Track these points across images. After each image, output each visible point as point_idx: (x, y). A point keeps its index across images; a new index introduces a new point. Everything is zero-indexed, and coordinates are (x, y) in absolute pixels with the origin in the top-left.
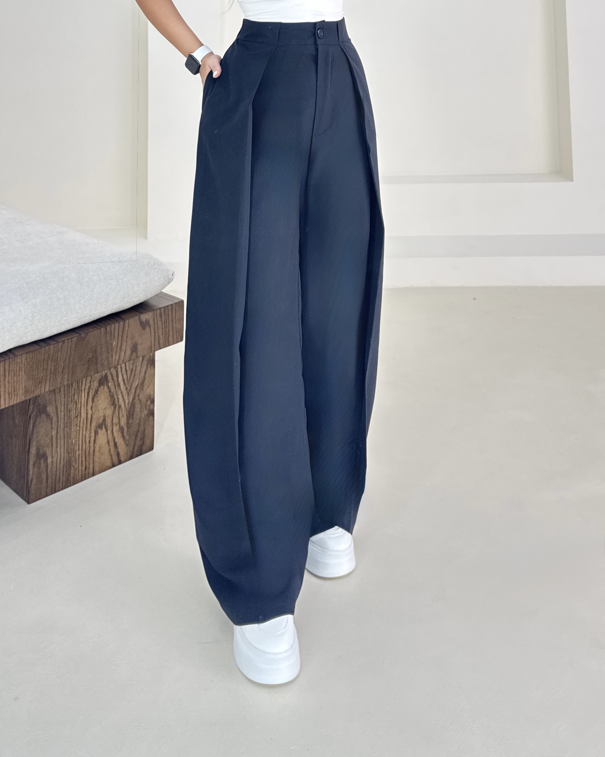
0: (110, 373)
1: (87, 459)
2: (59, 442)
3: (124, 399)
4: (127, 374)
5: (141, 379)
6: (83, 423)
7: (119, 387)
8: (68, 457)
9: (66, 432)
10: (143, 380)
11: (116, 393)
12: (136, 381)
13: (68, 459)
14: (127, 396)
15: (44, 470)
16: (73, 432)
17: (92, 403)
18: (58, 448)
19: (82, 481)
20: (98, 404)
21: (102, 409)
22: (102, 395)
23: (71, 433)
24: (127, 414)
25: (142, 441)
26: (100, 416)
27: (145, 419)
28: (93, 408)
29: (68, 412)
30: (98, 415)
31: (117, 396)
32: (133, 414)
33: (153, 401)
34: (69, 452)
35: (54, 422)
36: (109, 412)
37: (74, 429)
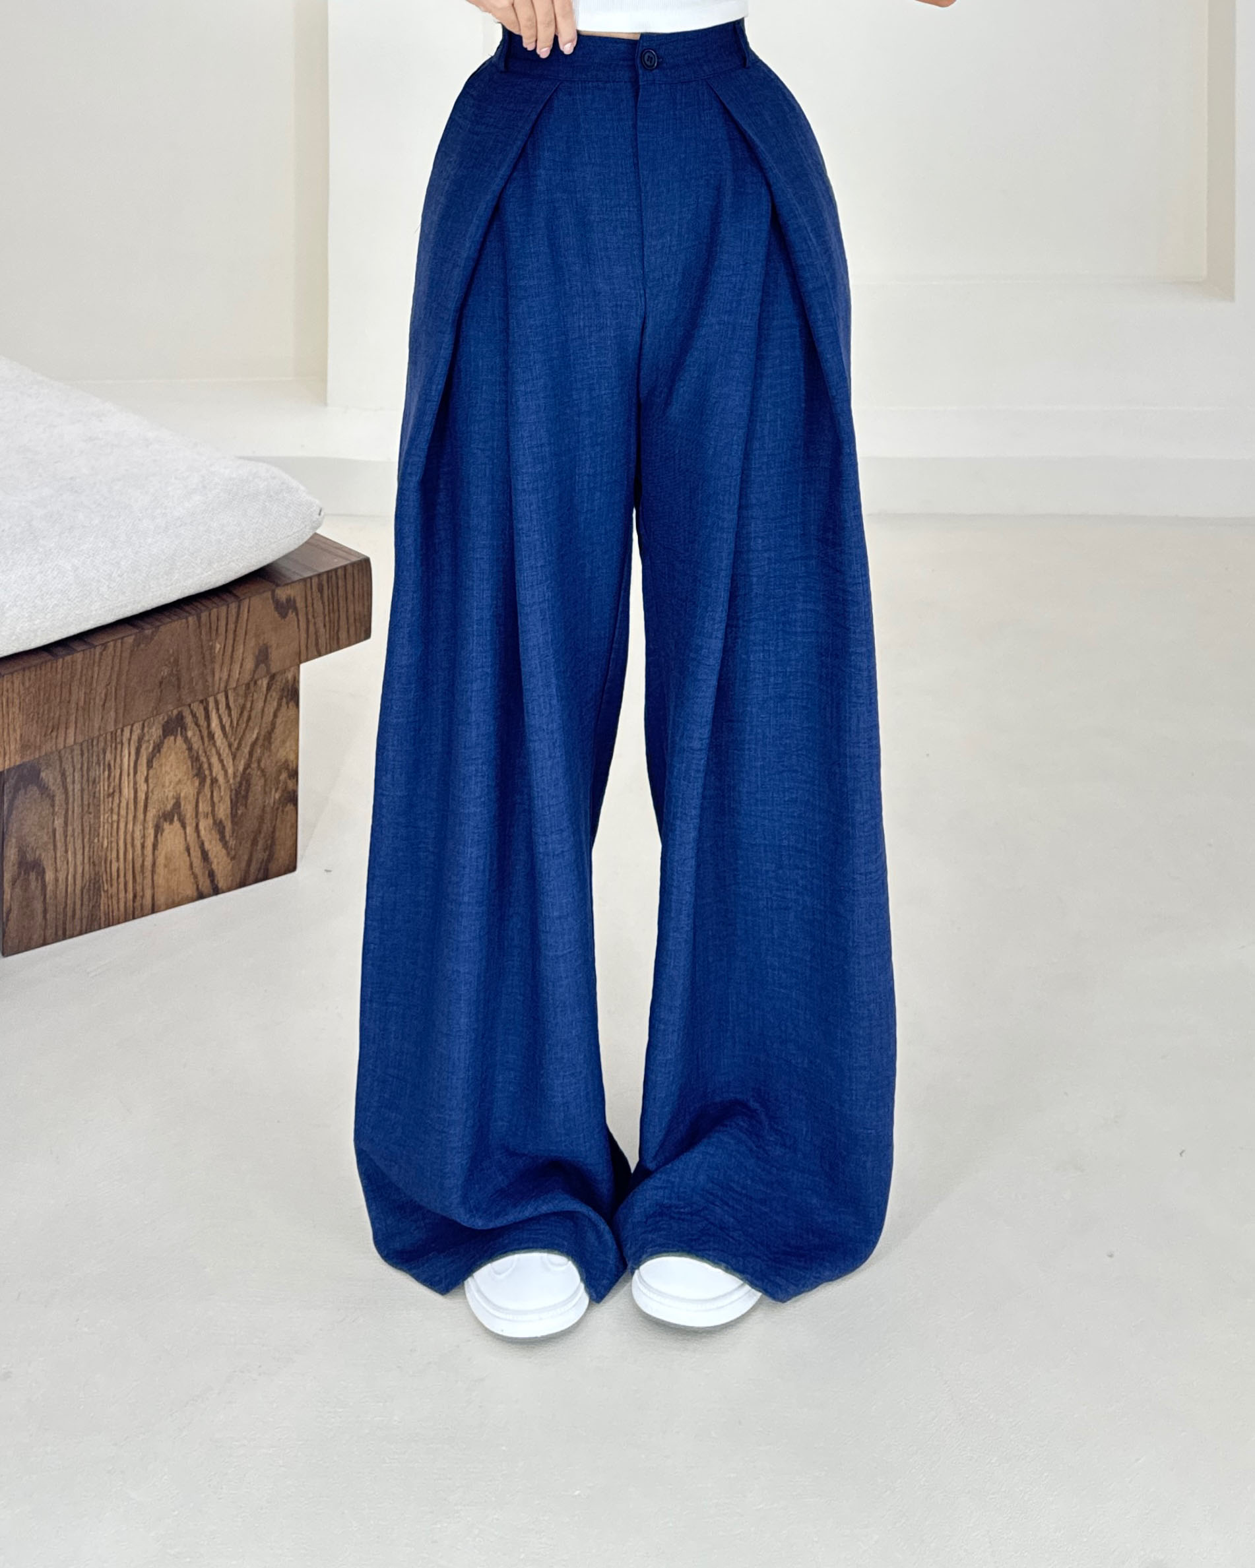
0: (189, 711)
1: (139, 879)
2: (72, 843)
3: (223, 766)
4: (230, 715)
5: (264, 725)
6: (127, 809)
7: (211, 742)
8: (93, 873)
9: (86, 824)
10: (269, 729)
11: (206, 753)
12: (254, 729)
13: (93, 877)
14: (231, 761)
15: (38, 892)
16: (104, 823)
17: (148, 770)
18: (70, 853)
19: (126, 920)
20: (161, 772)
21: (170, 783)
22: (170, 755)
23: (99, 827)
24: (231, 796)
25: (267, 853)
26: (167, 797)
27: (276, 805)
28: (150, 781)
29: (90, 787)
30: (163, 795)
31: (208, 760)
32: (246, 797)
33: (294, 774)
34: (93, 862)
35: (57, 803)
36: (188, 790)
37: (104, 818)
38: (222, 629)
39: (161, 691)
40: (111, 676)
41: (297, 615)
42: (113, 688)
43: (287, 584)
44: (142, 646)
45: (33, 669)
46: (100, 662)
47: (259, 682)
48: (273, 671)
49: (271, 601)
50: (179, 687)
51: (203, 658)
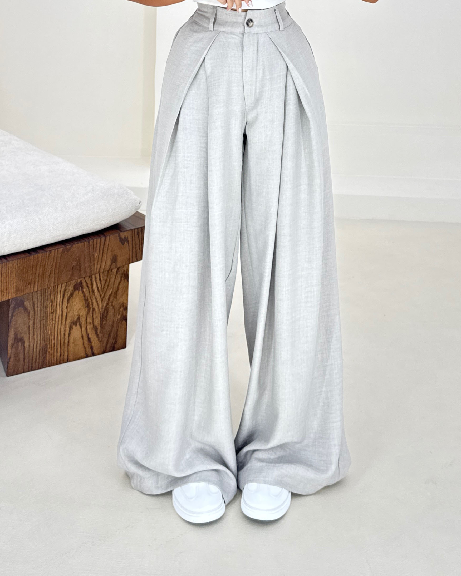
0: (84, 281)
1: (62, 348)
2: (36, 332)
3: (98, 304)
4: (101, 283)
5: (114, 288)
6: (59, 319)
7: (93, 294)
8: (44, 344)
9: (42, 324)
10: (117, 289)
11: (91, 297)
12: (110, 290)
13: (44, 345)
14: (101, 302)
15: (22, 351)
17: (67, 304)
18: (35, 336)
19: (57, 364)
20: (72, 304)
21: (76, 309)
22: (76, 298)
23: (47, 325)
24: (100, 316)
25: (114, 340)
26: (75, 315)
27: (118, 321)
28: (68, 308)
29: (44, 308)
30: (73, 314)
31: (92, 301)
32: (106, 317)
33: (126, 309)
34: (45, 340)
35: (31, 315)
36: (83, 312)
37: (49, 322)
38: (98, 248)
39: (73, 272)
40: (53, 264)
41: (128, 244)
42: (54, 270)
43: (125, 231)
44: (66, 252)
45: (21, 259)
46: (48, 258)
47: (113, 271)
48: (119, 266)
49: (118, 238)
50: (80, 270)
51: (90, 259)
